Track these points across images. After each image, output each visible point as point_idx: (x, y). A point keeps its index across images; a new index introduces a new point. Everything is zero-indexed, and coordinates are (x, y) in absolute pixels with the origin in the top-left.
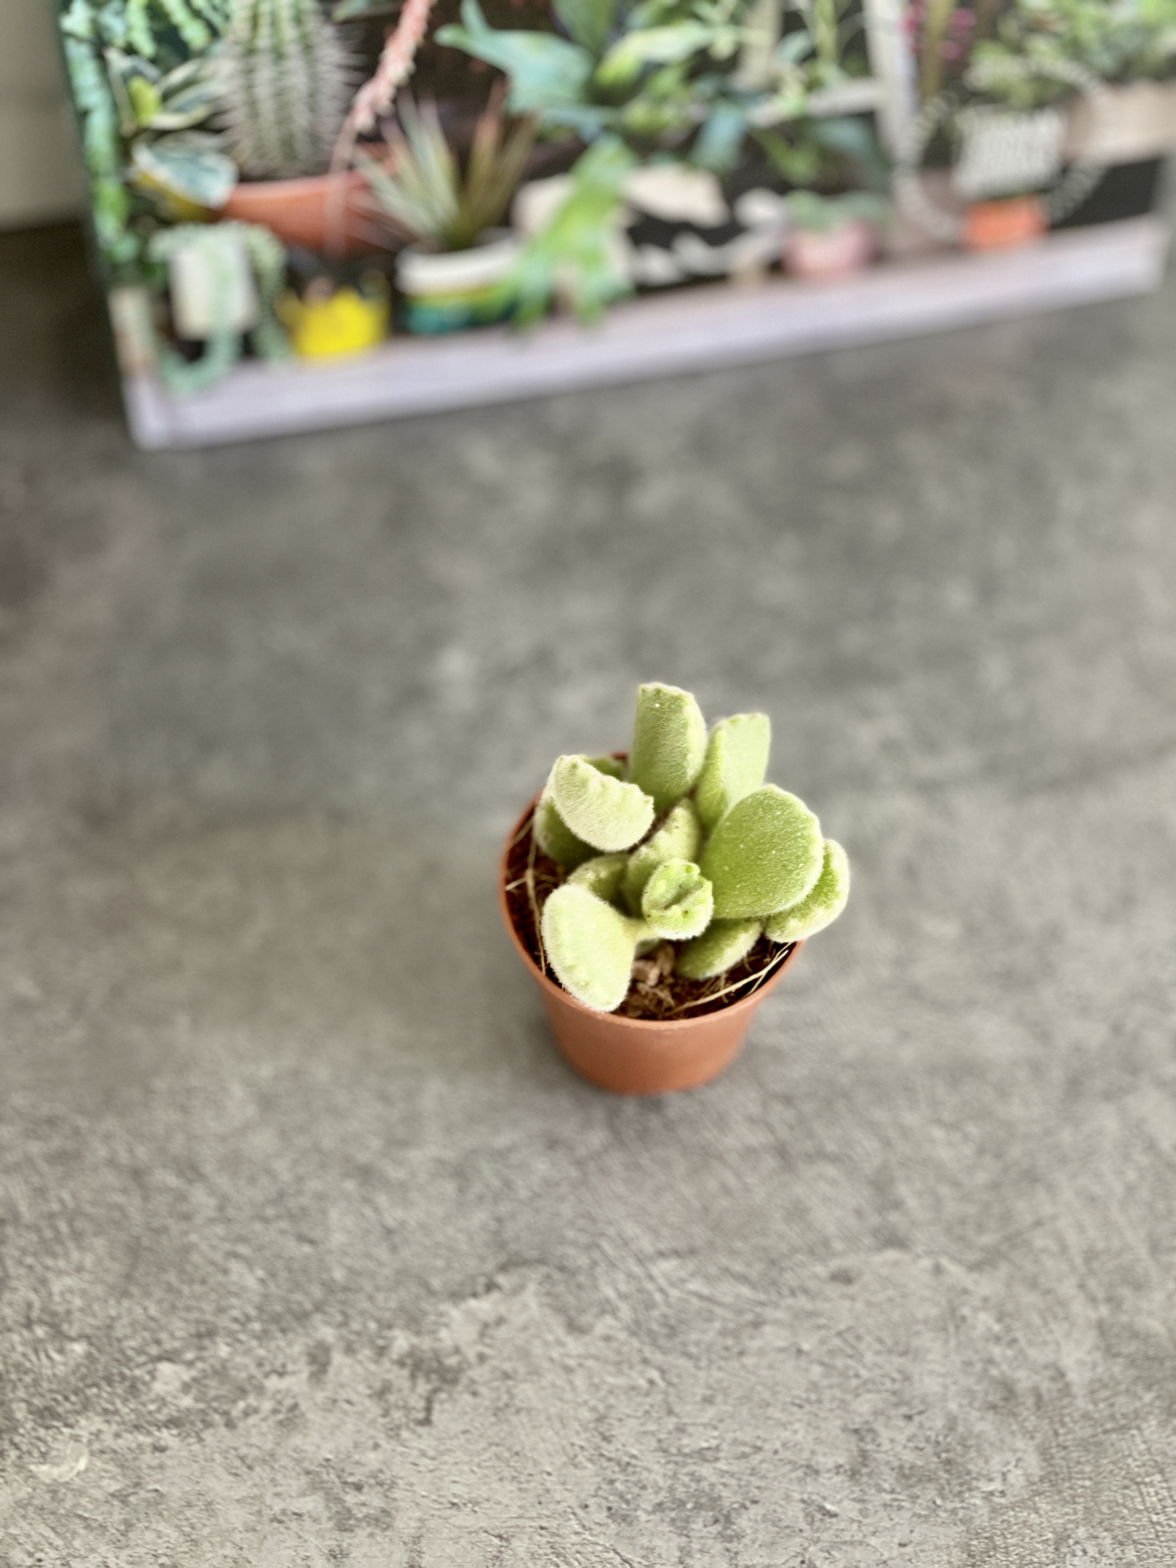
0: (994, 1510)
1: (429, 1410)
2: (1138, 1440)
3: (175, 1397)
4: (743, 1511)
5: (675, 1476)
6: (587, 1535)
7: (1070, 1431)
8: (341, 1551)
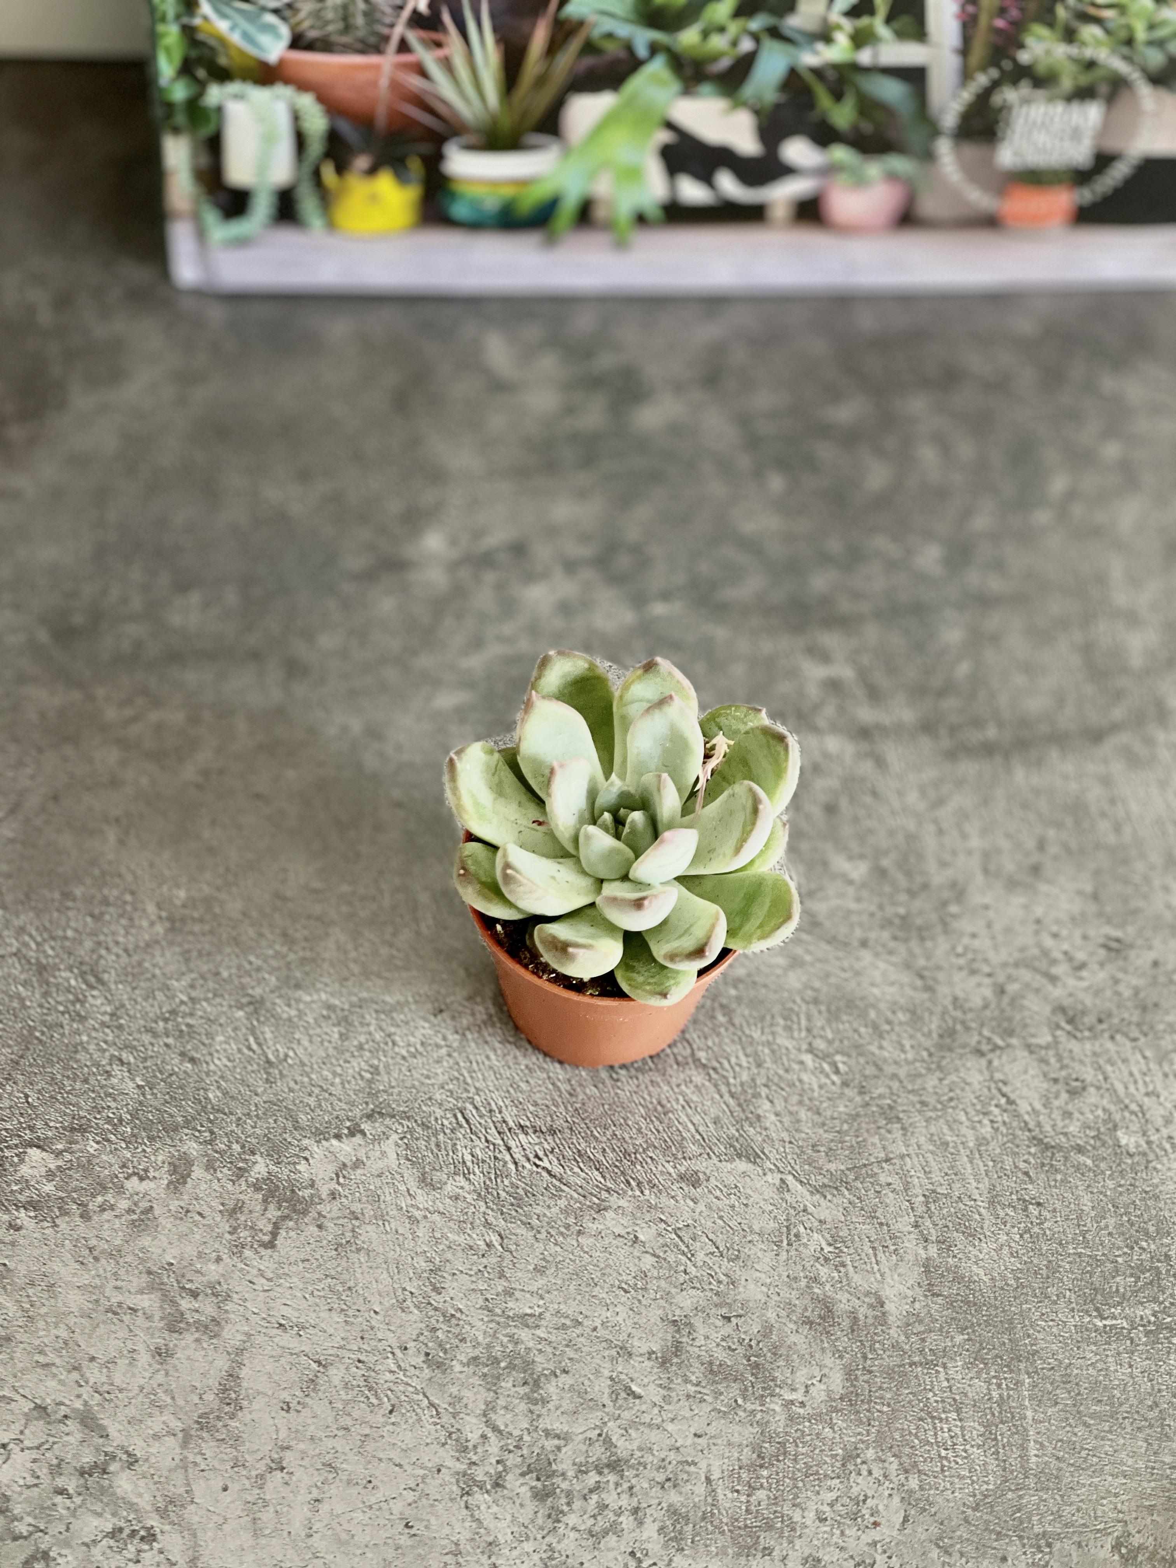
0: (791, 1418)
1: (274, 1234)
2: (942, 1376)
3: (38, 1183)
4: (553, 1378)
5: (494, 1336)
6: (401, 1375)
7: (878, 1357)
8: (167, 1350)
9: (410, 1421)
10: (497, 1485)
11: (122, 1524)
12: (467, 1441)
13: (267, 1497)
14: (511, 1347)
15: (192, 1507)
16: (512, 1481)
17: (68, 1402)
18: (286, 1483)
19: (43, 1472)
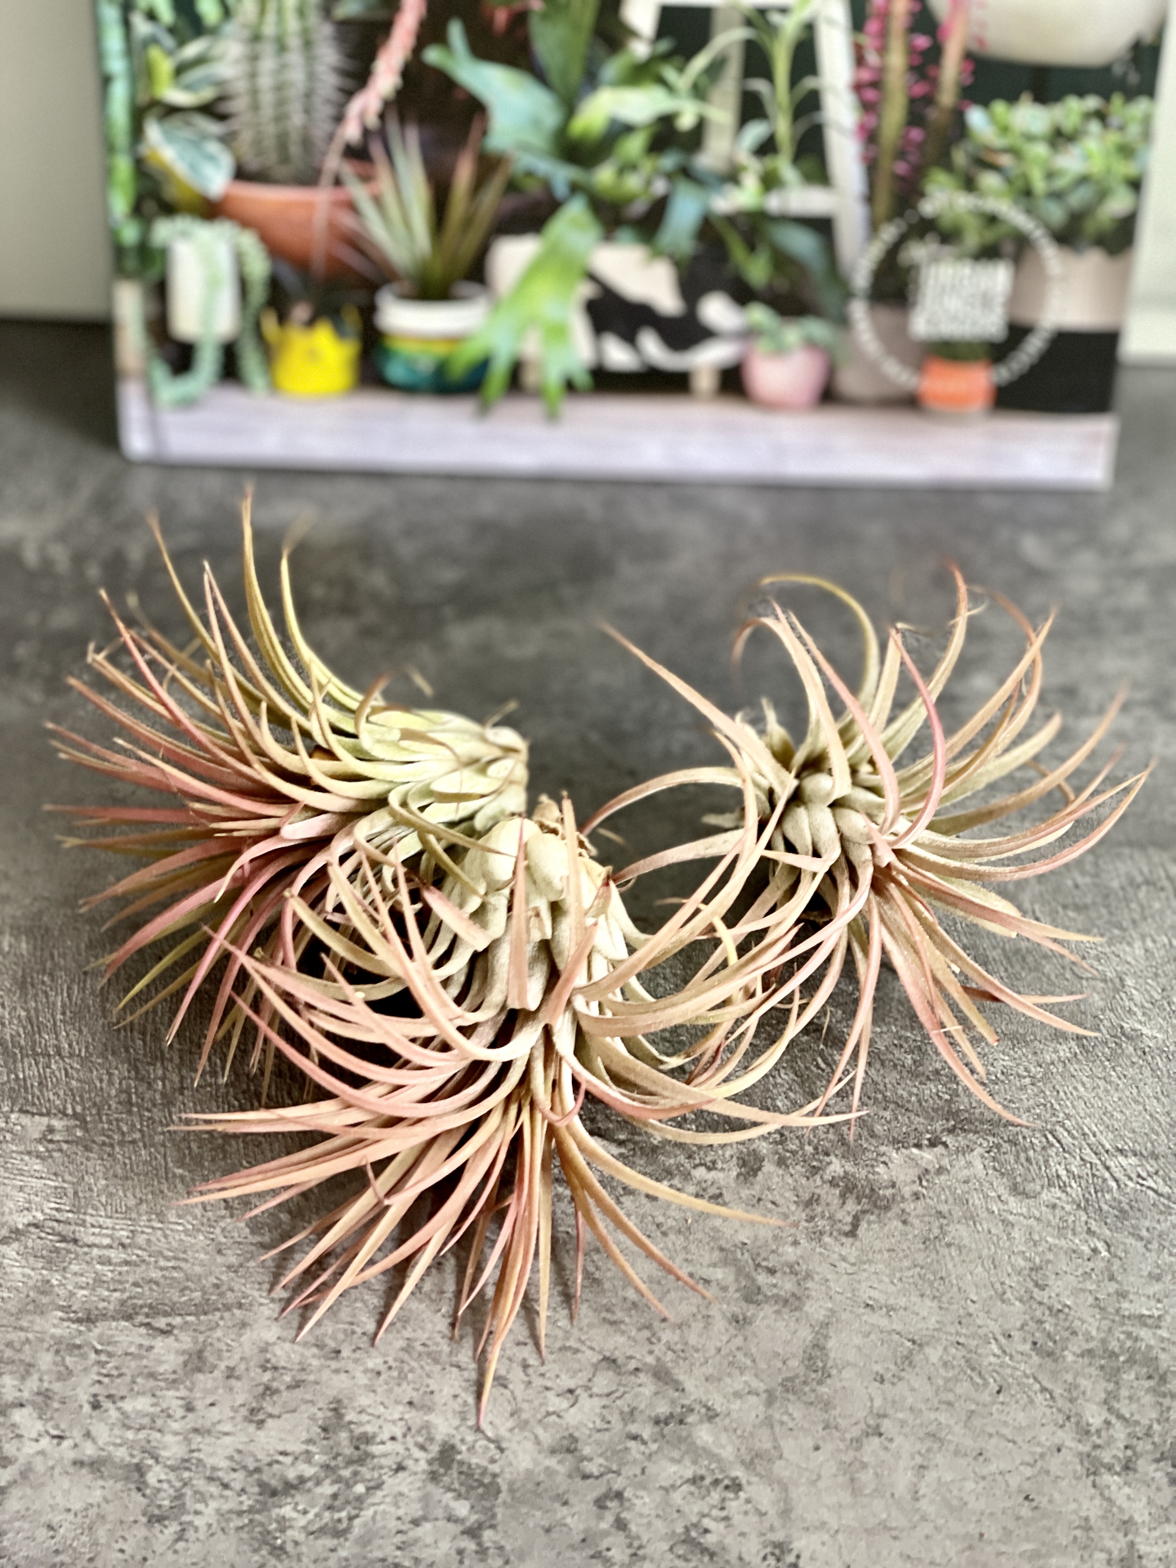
1: (855, 1225)
5: (1109, 1331)
6: (1007, 1359)
8: (745, 1319)
9: (1022, 1402)
10: (1128, 1467)
11: (703, 1472)
12: (1088, 1425)
13: (865, 1459)
14: (1129, 1343)
15: (782, 1463)
16: (1146, 1467)
17: (638, 1356)
18: (886, 1449)
19: (615, 1419)
